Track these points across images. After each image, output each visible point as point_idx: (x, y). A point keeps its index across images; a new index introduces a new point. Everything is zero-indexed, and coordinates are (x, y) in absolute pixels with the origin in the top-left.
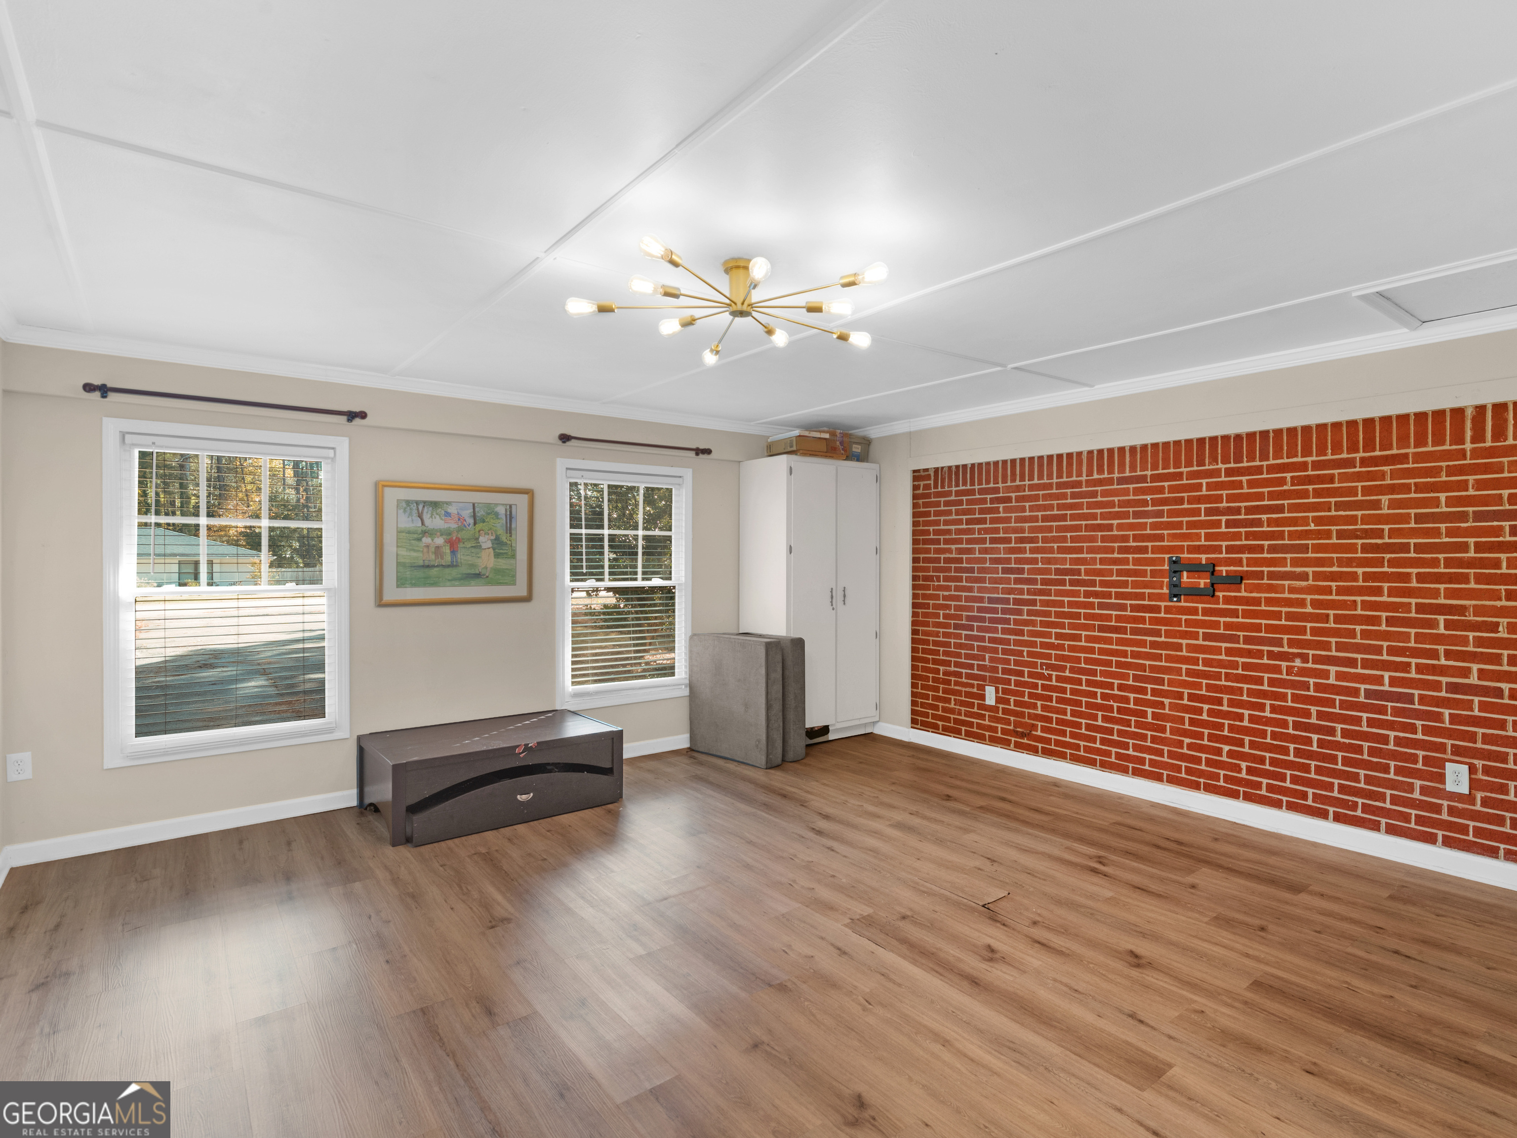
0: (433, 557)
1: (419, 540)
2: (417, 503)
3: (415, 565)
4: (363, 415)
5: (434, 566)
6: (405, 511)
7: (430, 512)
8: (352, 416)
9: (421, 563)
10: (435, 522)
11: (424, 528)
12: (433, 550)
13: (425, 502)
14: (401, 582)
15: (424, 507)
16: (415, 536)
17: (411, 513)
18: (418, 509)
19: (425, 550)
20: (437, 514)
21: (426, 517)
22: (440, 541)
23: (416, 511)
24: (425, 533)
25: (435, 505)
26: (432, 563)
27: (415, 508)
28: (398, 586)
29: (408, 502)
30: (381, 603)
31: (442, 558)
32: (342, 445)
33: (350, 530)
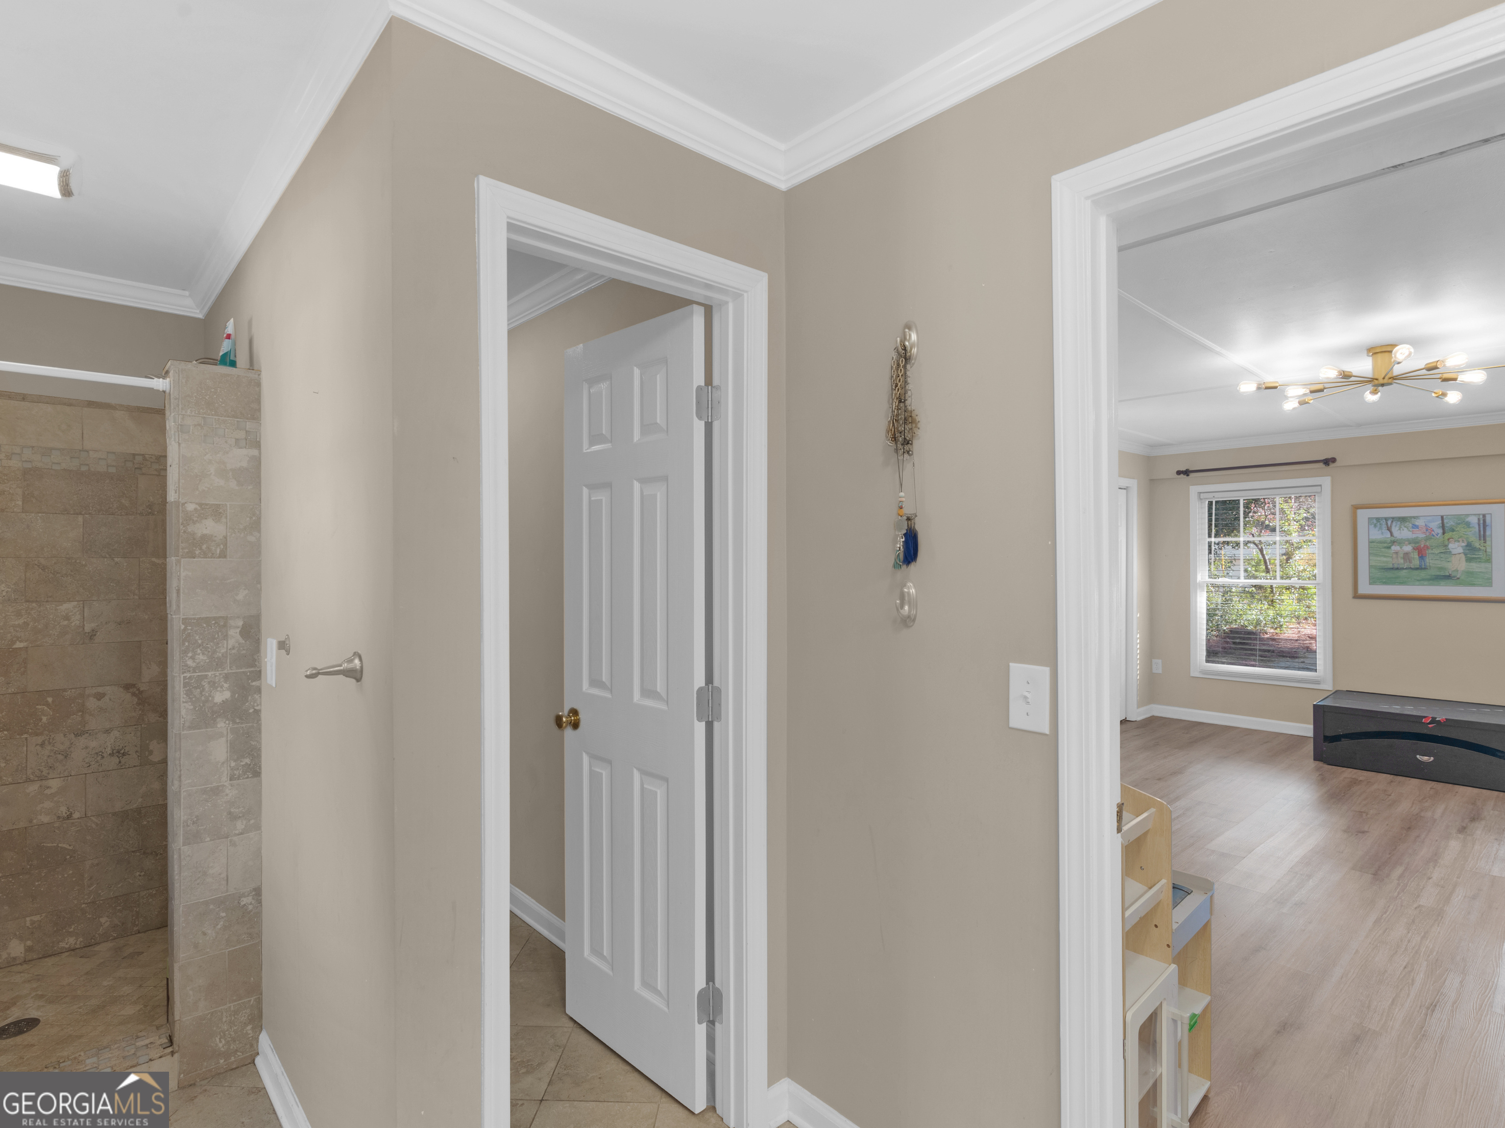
0: (1402, 561)
1: (1389, 548)
2: (1386, 519)
3: (1386, 567)
4: (1333, 460)
5: (1403, 569)
6: (1375, 526)
7: (1398, 526)
8: (1327, 462)
9: (1391, 566)
10: (1402, 533)
11: (1393, 539)
12: (1402, 555)
13: (1393, 518)
14: (1373, 581)
15: (1392, 522)
16: (1385, 545)
17: (1380, 527)
18: (1387, 524)
19: (1394, 556)
20: (1405, 527)
21: (1395, 530)
22: (1408, 548)
23: (1386, 526)
24: (1394, 542)
25: (1403, 520)
26: (1401, 566)
27: (1385, 523)
28: (1370, 584)
29: (1378, 519)
30: (1357, 596)
31: (1410, 562)
32: (1326, 482)
33: (1332, 542)
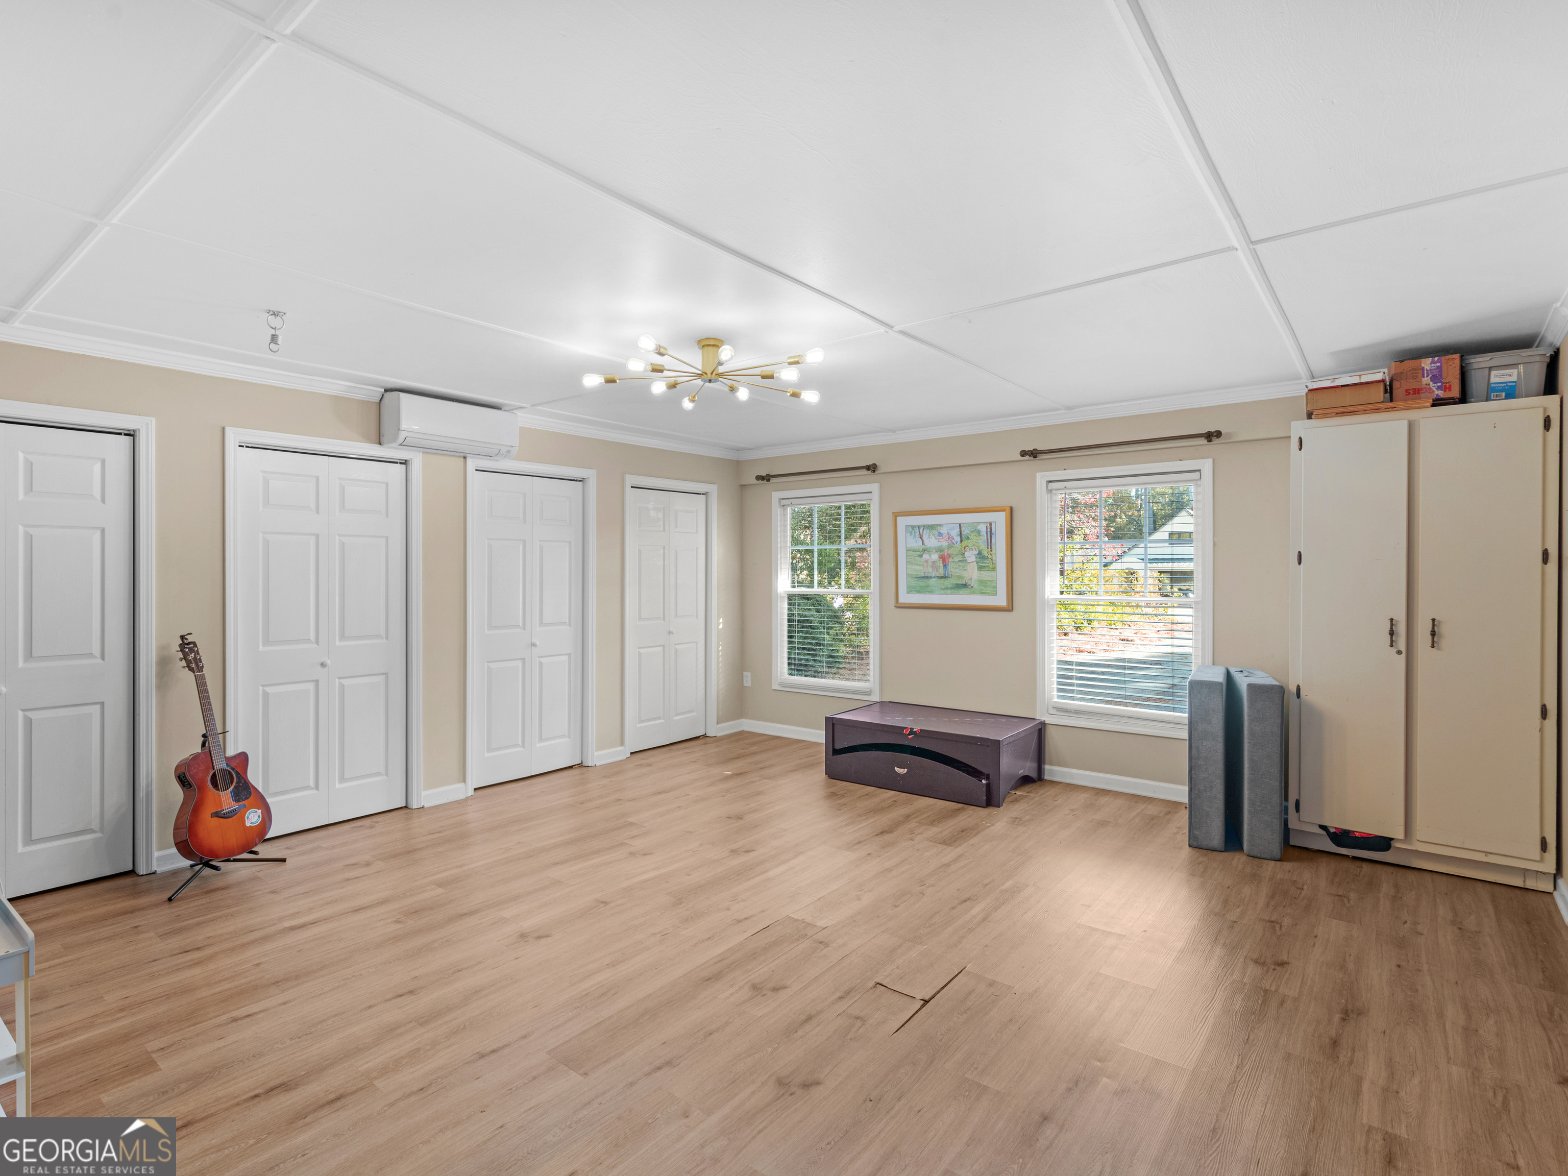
0: (931, 570)
1: (921, 556)
2: (919, 527)
3: (919, 576)
4: (875, 467)
5: (931, 577)
6: (911, 534)
7: (928, 534)
9: (922, 575)
10: (931, 541)
11: (924, 547)
12: (930, 564)
13: (924, 526)
14: (910, 590)
15: (923, 529)
16: (918, 553)
17: (915, 535)
18: (919, 532)
19: (925, 564)
20: (933, 535)
21: (925, 537)
22: (935, 557)
23: (918, 534)
24: (925, 550)
25: (931, 527)
26: (930, 575)
27: (918, 531)
28: (908, 593)
29: (913, 527)
30: (898, 606)
31: (937, 571)
32: (874, 487)
33: (880, 550)
